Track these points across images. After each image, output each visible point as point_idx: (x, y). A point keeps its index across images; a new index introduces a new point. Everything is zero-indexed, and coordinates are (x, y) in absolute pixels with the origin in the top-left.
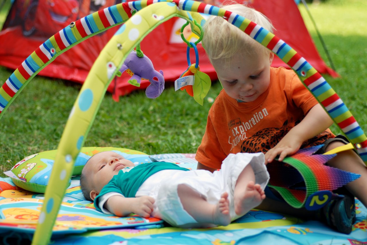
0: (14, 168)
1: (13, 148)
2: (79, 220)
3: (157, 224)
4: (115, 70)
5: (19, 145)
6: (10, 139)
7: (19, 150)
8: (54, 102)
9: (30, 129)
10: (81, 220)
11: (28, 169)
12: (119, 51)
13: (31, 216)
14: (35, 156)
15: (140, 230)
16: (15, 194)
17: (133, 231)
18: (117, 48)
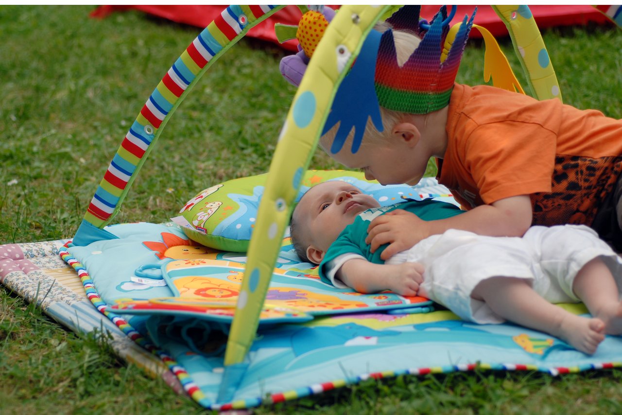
0: (186, 208)
1: (174, 165)
2: (297, 298)
3: (423, 307)
4: (350, 58)
5: (182, 159)
6: (167, 149)
7: (183, 169)
8: (234, 79)
9: (199, 130)
10: (301, 298)
11: (209, 211)
12: (354, 26)
13: (221, 290)
14: (218, 189)
15: (395, 316)
16: (188, 253)
17: (385, 316)
18: (351, 21)
